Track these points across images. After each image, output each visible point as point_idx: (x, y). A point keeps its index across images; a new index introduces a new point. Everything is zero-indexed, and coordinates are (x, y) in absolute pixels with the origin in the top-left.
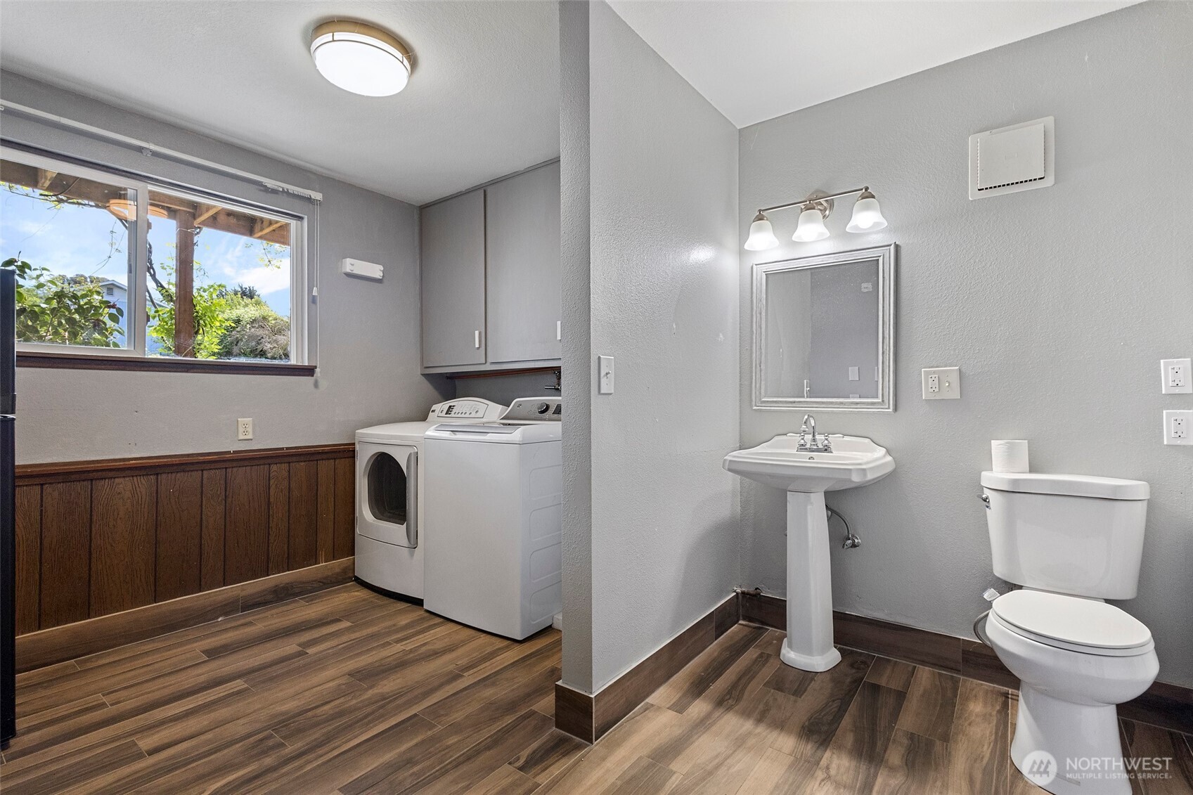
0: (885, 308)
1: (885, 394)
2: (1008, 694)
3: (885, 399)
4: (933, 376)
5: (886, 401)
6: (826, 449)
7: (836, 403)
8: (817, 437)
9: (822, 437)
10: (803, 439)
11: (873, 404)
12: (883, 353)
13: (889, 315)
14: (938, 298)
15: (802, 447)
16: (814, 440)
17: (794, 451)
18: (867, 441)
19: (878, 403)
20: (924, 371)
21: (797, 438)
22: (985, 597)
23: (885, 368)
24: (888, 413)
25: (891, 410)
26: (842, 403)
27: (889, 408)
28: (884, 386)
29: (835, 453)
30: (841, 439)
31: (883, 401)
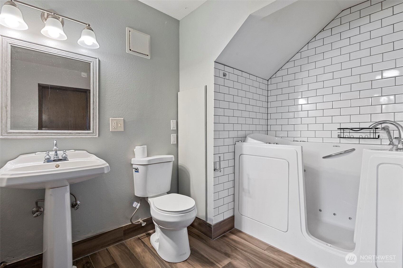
0: (94, 88)
1: (94, 129)
2: (139, 238)
3: (94, 131)
4: (115, 121)
5: (95, 132)
6: (65, 159)
7: (67, 133)
8: (58, 152)
9: (62, 152)
10: (48, 155)
11: (88, 133)
12: (93, 109)
13: (96, 91)
14: (116, 88)
15: (48, 160)
16: (57, 155)
17: (42, 163)
18: (85, 152)
19: (91, 133)
20: (111, 119)
21: (44, 155)
22: (133, 206)
23: (94, 116)
24: (95, 138)
25: (97, 136)
26: (70, 133)
27: (96, 135)
28: (94, 125)
29: (70, 160)
30: (74, 152)
31: (93, 132)
